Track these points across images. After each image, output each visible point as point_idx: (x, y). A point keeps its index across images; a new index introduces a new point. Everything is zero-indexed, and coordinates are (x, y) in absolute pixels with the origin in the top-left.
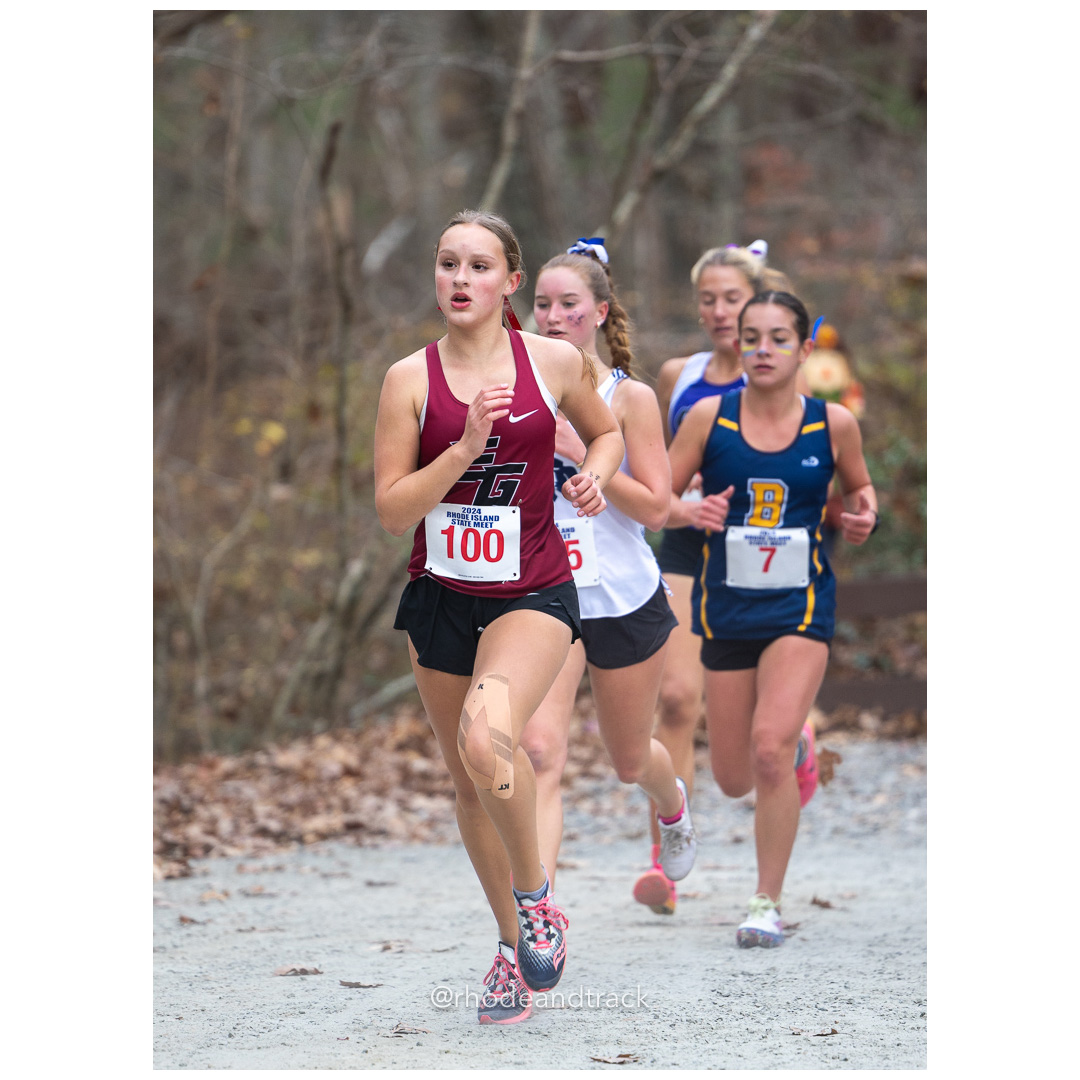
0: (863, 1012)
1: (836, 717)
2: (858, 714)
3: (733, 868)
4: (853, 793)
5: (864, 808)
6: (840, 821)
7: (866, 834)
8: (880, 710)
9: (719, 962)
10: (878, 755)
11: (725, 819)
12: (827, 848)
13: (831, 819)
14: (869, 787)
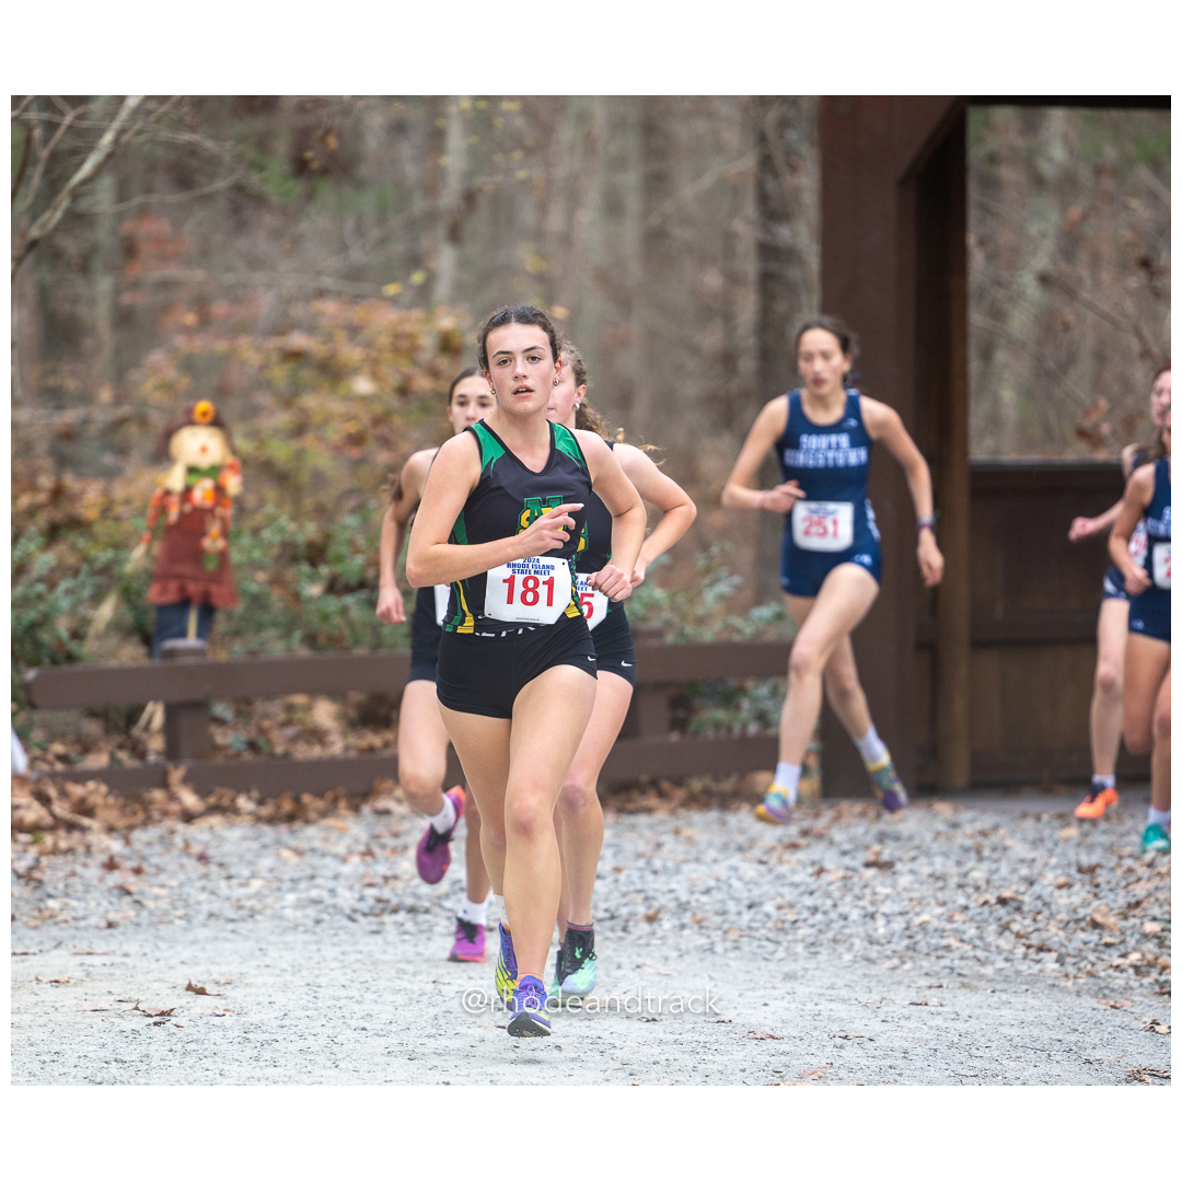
1: (212, 800)
2: (234, 798)
3: (105, 954)
4: (229, 878)
5: (242, 891)
6: (216, 906)
7: (243, 920)
8: (255, 794)
9: (91, 1048)
10: (256, 839)
11: (99, 904)
12: (202, 933)
13: (206, 903)
14: (246, 872)
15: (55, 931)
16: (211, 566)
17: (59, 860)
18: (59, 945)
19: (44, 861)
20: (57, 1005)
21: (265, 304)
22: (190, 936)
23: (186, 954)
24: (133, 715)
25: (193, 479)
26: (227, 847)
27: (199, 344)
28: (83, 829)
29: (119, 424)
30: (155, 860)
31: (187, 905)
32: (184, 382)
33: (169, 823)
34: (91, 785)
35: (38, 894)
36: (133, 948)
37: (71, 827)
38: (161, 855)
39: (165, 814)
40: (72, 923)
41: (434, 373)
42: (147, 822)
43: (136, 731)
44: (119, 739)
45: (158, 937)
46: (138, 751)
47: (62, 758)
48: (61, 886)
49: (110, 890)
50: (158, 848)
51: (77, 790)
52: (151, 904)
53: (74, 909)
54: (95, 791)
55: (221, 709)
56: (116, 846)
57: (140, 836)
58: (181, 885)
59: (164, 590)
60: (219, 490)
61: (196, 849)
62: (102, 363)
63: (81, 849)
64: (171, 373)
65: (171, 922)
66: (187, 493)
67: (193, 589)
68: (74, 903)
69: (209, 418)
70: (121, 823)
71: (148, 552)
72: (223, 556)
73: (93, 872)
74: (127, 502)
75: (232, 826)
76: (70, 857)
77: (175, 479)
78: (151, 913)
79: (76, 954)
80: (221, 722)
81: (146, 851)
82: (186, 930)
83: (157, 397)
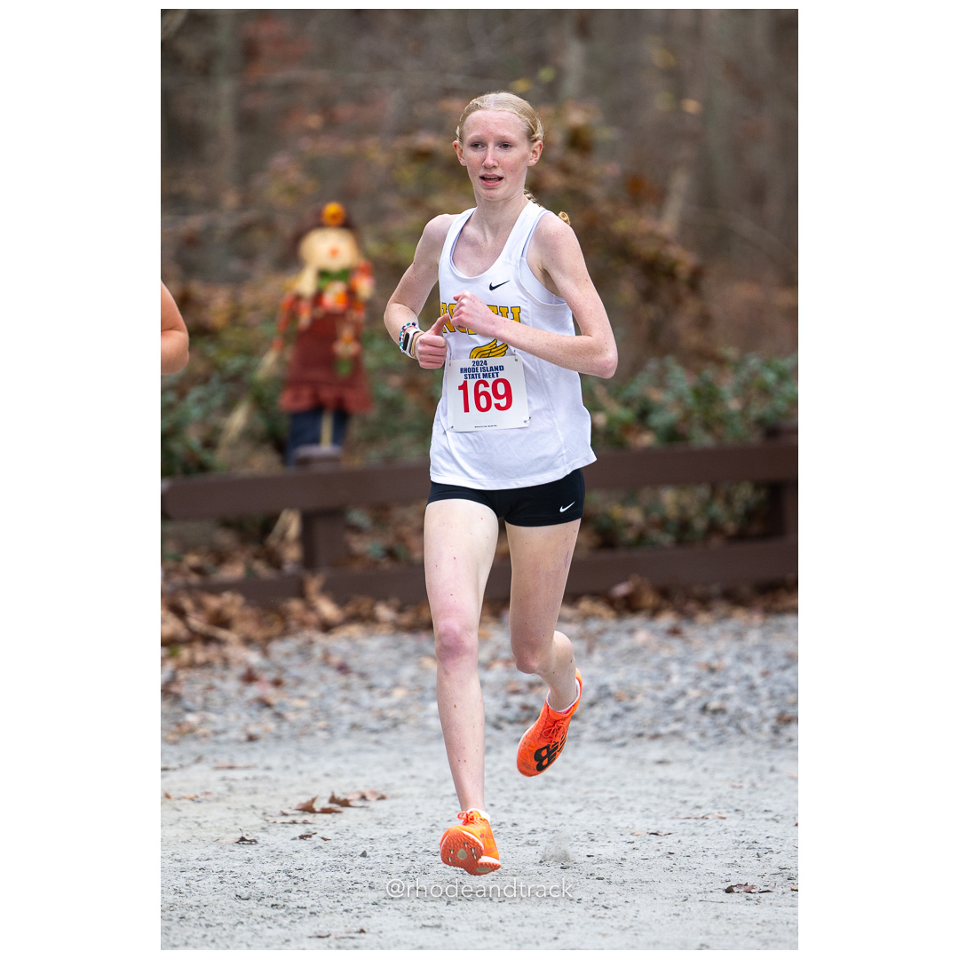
0: (389, 912)
1: (350, 609)
2: (372, 607)
3: (247, 768)
4: (371, 687)
5: (384, 702)
6: (358, 717)
7: (386, 730)
8: (395, 601)
9: (236, 864)
10: (395, 648)
11: (238, 717)
12: (345, 745)
13: (348, 714)
14: (387, 682)
15: (194, 746)
16: (344, 370)
17: (196, 674)
18: (199, 759)
19: (182, 675)
20: (200, 820)
21: (390, 104)
22: (332, 748)
23: (330, 766)
24: (268, 524)
25: (324, 283)
26: (368, 657)
27: (326, 147)
28: (220, 642)
29: (245, 229)
30: (295, 672)
31: (328, 716)
32: (309, 186)
33: (310, 634)
34: (227, 597)
35: (178, 710)
36: (275, 761)
37: (207, 639)
38: (300, 666)
39: (303, 624)
40: (213, 738)
41: (565, 170)
42: (285, 633)
43: (272, 541)
44: (253, 548)
45: (300, 750)
46: (274, 561)
47: (198, 570)
48: (199, 699)
49: (249, 703)
50: (297, 659)
51: (213, 603)
52: (291, 716)
53: (213, 723)
54: (230, 603)
55: (358, 517)
56: (254, 658)
57: (279, 648)
58: (322, 696)
59: (296, 398)
60: (351, 294)
61: (336, 659)
62: (225, 168)
63: (218, 662)
64: (295, 176)
65: (312, 734)
66: (318, 298)
67: (327, 394)
68: (212, 717)
69: (339, 220)
70: (258, 634)
71: (280, 360)
72: (356, 361)
73: (231, 685)
74: (255, 308)
75: (371, 635)
76: (207, 671)
77: (306, 283)
78: (293, 726)
79: (217, 768)
80: (357, 529)
81: (284, 662)
82: (328, 742)
83: (285, 201)
